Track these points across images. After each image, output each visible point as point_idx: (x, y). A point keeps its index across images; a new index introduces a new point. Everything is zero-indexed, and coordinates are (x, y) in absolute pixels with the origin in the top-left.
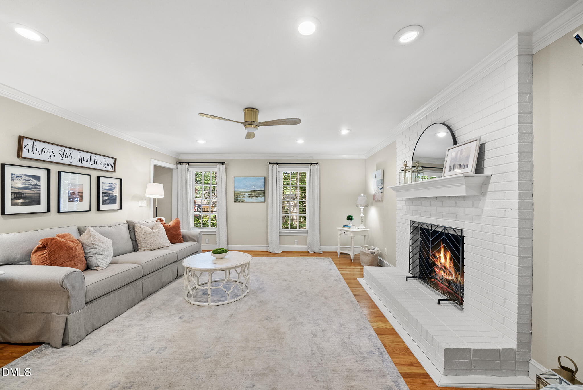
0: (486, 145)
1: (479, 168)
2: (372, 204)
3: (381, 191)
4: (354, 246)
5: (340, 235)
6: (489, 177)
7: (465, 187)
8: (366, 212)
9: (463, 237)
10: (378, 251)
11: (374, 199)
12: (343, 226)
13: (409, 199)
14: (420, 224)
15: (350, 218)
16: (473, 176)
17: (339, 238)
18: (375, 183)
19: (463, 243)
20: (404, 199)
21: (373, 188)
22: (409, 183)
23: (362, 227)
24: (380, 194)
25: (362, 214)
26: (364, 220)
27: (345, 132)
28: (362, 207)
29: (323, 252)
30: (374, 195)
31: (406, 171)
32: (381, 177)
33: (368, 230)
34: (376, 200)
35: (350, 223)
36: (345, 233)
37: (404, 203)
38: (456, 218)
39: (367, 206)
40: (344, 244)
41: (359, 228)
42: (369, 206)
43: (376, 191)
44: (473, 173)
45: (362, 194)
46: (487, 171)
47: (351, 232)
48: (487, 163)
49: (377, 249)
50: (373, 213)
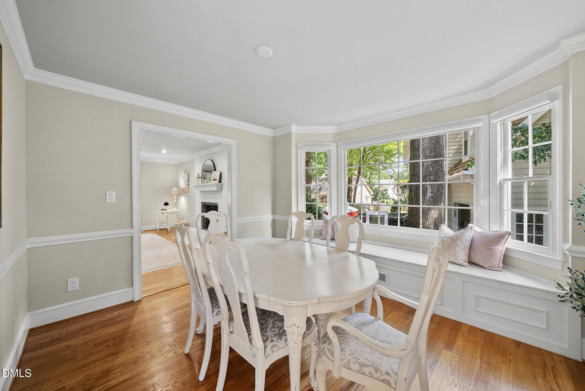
0: (222, 173)
1: (220, 181)
2: (182, 194)
3: (187, 186)
4: (170, 223)
5: (159, 216)
6: (223, 184)
7: (216, 188)
8: (177, 200)
9: (218, 206)
10: (186, 222)
11: (183, 191)
12: (161, 210)
13: (201, 192)
14: (205, 203)
15: (166, 204)
16: (218, 184)
17: (158, 218)
18: (184, 181)
19: (218, 208)
20: (199, 192)
21: (182, 184)
22: (201, 184)
23: (175, 209)
24: (187, 188)
25: (175, 201)
26: (176, 205)
27: (164, 152)
28: (175, 196)
29: (144, 231)
30: (183, 189)
31: (199, 178)
32: (187, 178)
33: (179, 211)
34: (184, 192)
35: (167, 207)
36: (163, 214)
37: (199, 193)
38: (216, 199)
39: (178, 195)
40: (162, 223)
41: (173, 210)
42: (180, 195)
43: (184, 186)
44: (218, 183)
45: (175, 188)
46: (223, 182)
47: (168, 213)
48: (223, 180)
49: (185, 221)
50: (183, 200)
